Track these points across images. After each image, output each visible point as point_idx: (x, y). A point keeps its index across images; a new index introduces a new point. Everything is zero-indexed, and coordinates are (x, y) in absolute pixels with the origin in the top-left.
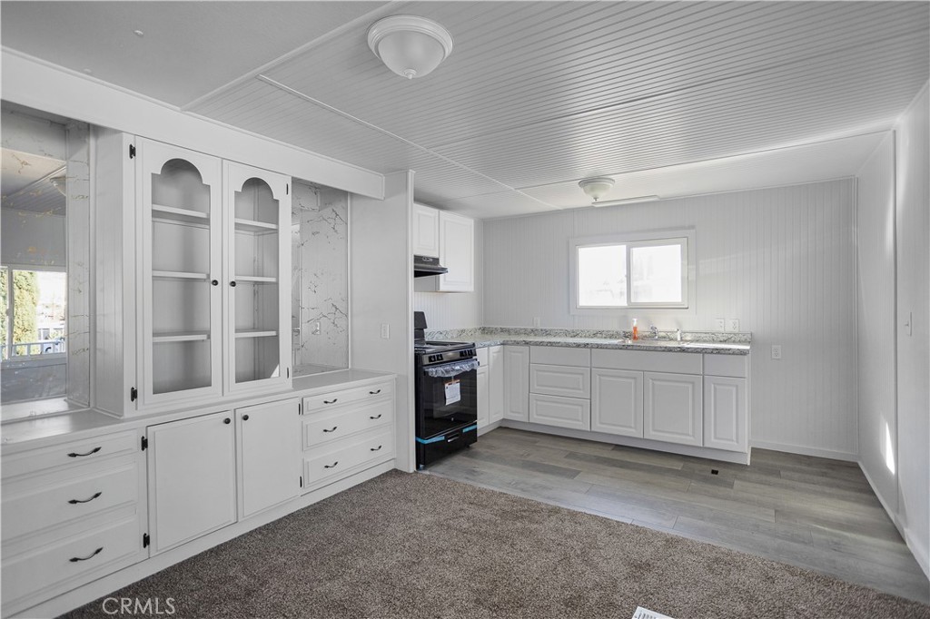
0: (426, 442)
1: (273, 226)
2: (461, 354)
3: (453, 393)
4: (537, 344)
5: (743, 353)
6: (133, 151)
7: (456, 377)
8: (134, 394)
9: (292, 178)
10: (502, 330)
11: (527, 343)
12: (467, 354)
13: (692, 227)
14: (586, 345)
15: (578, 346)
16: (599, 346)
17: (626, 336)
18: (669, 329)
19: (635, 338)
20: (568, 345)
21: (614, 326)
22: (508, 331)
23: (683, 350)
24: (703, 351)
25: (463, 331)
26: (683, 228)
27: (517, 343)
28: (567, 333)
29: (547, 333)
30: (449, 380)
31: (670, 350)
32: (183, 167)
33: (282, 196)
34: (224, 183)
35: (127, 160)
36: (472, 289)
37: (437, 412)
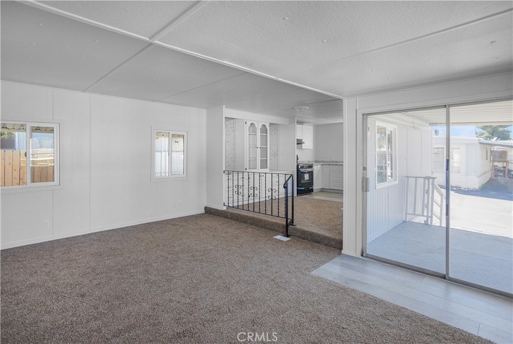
0: (300, 189)
1: (266, 134)
2: (309, 166)
3: (307, 177)
4: (332, 165)
6: (246, 123)
7: (308, 173)
8: (246, 169)
9: (270, 123)
11: (329, 165)
12: (311, 166)
25: (309, 161)
27: (326, 165)
29: (337, 162)
30: (305, 173)
32: (252, 124)
33: (268, 127)
34: (259, 127)
35: (245, 125)
36: (312, 148)
37: (302, 182)
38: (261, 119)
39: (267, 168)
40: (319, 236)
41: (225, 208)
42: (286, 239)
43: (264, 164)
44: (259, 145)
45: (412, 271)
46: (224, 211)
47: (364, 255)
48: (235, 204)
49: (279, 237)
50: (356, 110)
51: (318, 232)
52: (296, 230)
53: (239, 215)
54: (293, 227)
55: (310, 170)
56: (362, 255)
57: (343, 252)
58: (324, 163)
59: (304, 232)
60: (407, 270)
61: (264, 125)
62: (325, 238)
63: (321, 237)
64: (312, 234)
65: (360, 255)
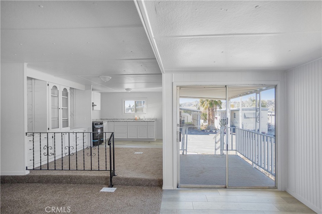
0: (95, 141)
1: (67, 97)
2: (101, 123)
3: (99, 131)
4: (115, 121)
5: (154, 121)
6: (48, 85)
7: (100, 128)
8: (49, 129)
9: (70, 87)
10: (106, 119)
11: (113, 121)
12: (101, 124)
13: (147, 98)
14: (126, 121)
15: (125, 121)
16: (129, 121)
17: (134, 119)
18: (142, 118)
19: (136, 120)
20: (122, 121)
21: (132, 118)
22: (108, 119)
23: (144, 121)
24: (148, 121)
25: (97, 119)
26: (145, 98)
27: (111, 121)
28: (122, 119)
29: (117, 119)
30: (98, 128)
31: (142, 121)
32: (55, 87)
33: (69, 91)
34: (61, 90)
35: (47, 87)
36: (100, 109)
37: (97, 135)
38: (63, 83)
39: (68, 126)
40: (141, 180)
41: (28, 172)
42: (113, 190)
43: (66, 124)
44: (61, 106)
45: (209, 189)
46: (27, 176)
47: (179, 187)
48: (37, 165)
49: (105, 189)
50: (172, 83)
51: (139, 177)
52: (119, 179)
53: (51, 176)
54: (116, 177)
55: (102, 126)
56: (177, 187)
57: (163, 188)
58: (109, 121)
59: (127, 179)
60: (206, 189)
61: (65, 89)
62: (146, 180)
63: (143, 180)
64: (134, 180)
65: (176, 187)
